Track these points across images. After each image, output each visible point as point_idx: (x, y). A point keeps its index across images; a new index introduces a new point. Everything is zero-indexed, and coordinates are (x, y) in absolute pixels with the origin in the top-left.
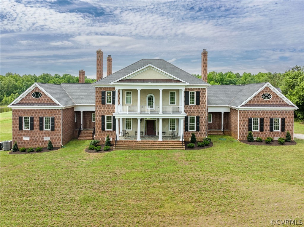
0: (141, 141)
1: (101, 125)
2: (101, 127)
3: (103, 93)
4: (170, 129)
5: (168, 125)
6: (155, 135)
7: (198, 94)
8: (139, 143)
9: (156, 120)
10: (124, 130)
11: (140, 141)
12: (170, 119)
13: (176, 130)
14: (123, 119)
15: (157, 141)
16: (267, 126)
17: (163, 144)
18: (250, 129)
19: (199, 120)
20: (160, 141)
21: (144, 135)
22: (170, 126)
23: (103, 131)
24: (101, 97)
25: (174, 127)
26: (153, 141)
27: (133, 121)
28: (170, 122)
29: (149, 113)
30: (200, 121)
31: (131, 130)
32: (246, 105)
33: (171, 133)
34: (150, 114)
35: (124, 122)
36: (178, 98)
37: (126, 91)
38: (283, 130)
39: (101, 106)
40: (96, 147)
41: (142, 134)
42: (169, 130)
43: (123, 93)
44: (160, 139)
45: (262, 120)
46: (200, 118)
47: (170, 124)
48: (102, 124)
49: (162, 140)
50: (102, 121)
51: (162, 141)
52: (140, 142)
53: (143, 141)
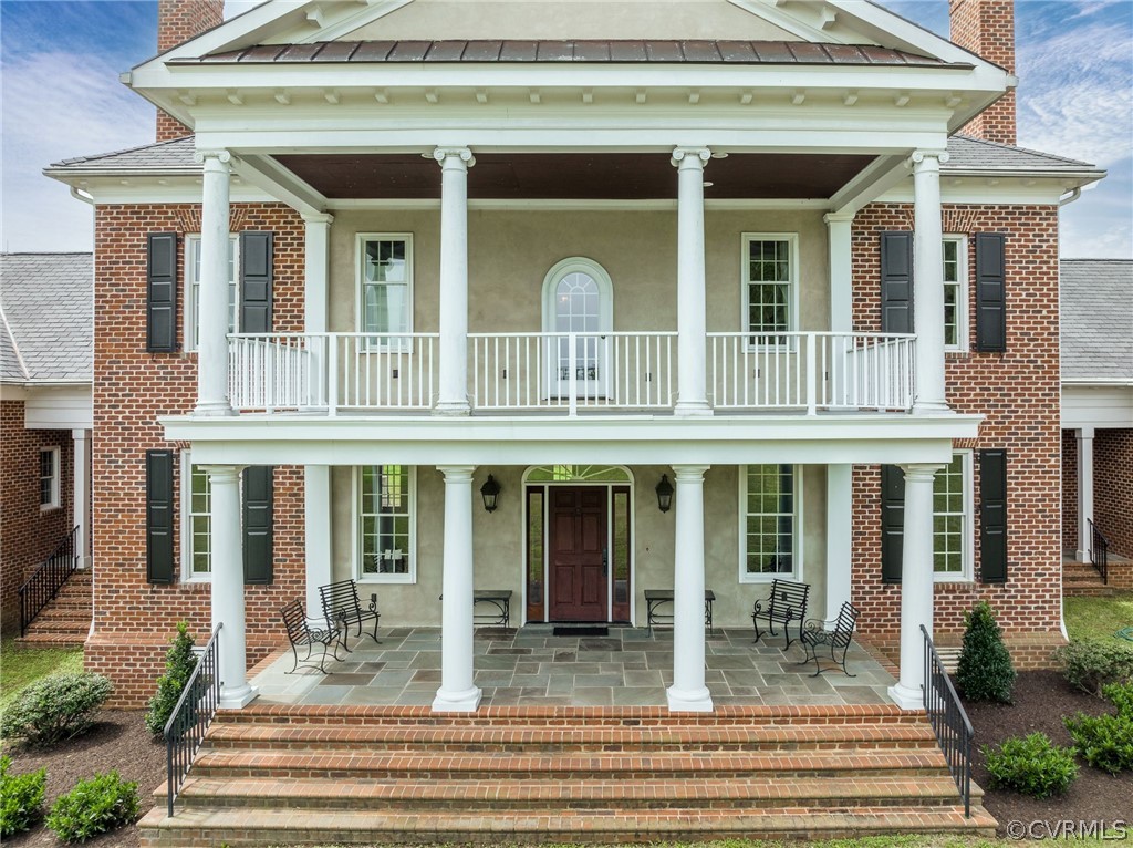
0: (481, 719)
1: (143, 533)
2: (140, 550)
3: (162, 253)
4: (753, 566)
5: (728, 533)
6: (615, 622)
8: (456, 745)
9: (626, 490)
10: (343, 578)
11: (463, 718)
12: (751, 468)
13: (799, 575)
14: (337, 475)
15: (651, 719)
17: (720, 757)
19: (1004, 483)
20: (685, 718)
21: (520, 619)
22: (753, 543)
23: (162, 584)
24: (143, 290)
25: (787, 544)
26: (612, 719)
27: (425, 499)
28: (753, 505)
29: (566, 412)
30: (1014, 492)
31: (409, 577)
33: (765, 607)
34: (573, 416)
35: (342, 508)
36: (818, 293)
37: (361, 238)
39: (146, 366)
41: (506, 617)
42: (744, 576)
43: (337, 249)
44: (688, 691)
46: (1013, 468)
47: (753, 525)
48: (151, 524)
49: (707, 706)
50: (151, 497)
51: (704, 719)
52: (473, 732)
53: (502, 720)
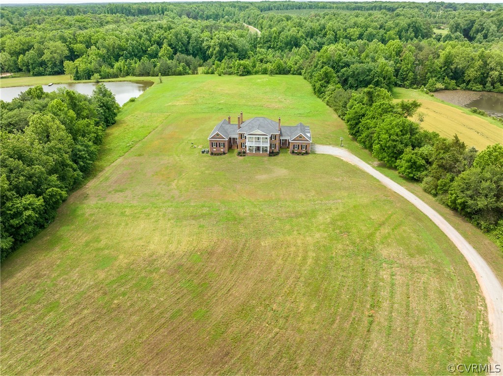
1: (241, 146)
3: (241, 135)
6: (259, 151)
7: (275, 136)
9: (260, 147)
12: (265, 146)
16: (300, 148)
18: (294, 149)
23: (242, 148)
26: (259, 153)
27: (252, 147)
32: (293, 140)
34: (258, 145)
35: (249, 147)
38: (306, 149)
40: (239, 154)
41: (255, 151)
45: (298, 145)
51: (262, 153)
53: (255, 153)
